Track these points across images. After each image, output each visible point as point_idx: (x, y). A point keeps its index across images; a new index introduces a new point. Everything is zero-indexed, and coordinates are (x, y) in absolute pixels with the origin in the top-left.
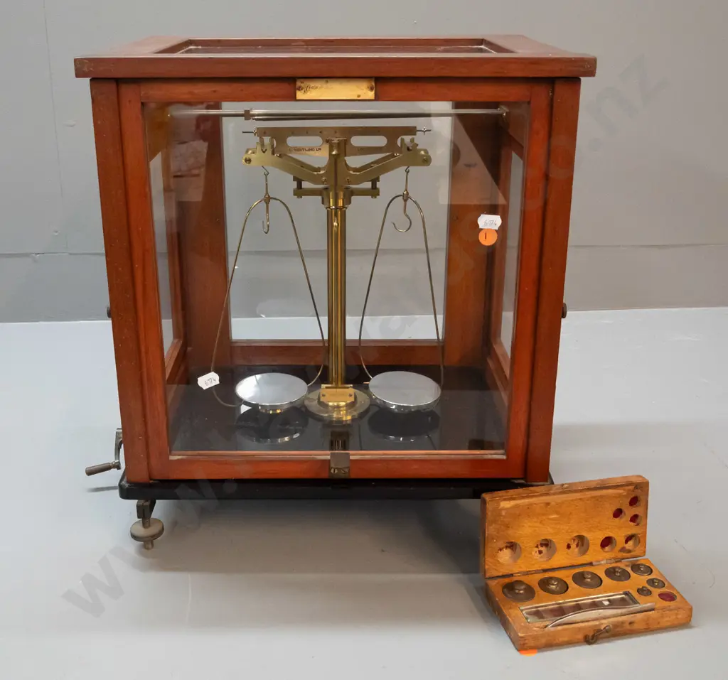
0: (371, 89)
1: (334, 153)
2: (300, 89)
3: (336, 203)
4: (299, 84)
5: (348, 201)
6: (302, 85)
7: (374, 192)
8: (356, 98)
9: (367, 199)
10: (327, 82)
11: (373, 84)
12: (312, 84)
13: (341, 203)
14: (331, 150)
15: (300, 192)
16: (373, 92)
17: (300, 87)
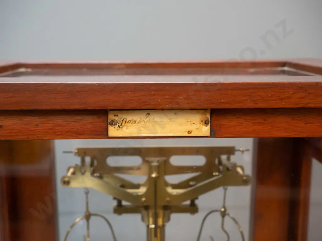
0: (206, 123)
1: (154, 175)
2: (113, 123)
3: (155, 223)
4: (111, 117)
5: (167, 219)
6: (116, 118)
7: (193, 209)
8: (186, 134)
9: (186, 216)
10: (149, 114)
11: (209, 116)
12: (129, 117)
13: (160, 222)
14: (150, 173)
15: (120, 209)
16: (209, 127)
17: (113, 121)
